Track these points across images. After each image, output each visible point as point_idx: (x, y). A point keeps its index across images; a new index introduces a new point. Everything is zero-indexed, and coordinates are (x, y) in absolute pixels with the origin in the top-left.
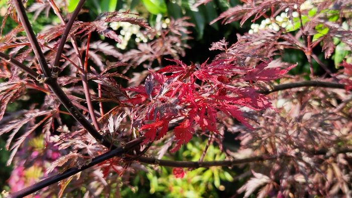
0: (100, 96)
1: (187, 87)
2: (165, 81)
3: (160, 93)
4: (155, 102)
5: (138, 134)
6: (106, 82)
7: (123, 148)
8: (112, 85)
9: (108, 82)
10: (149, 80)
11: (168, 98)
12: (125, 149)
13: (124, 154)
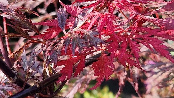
0: (5, 32)
1: (106, 18)
2: (78, 12)
3: (75, 26)
4: (71, 36)
5: (51, 72)
6: (13, 16)
7: (38, 86)
8: (20, 19)
9: (15, 16)
10: (61, 13)
11: (85, 31)
12: (40, 87)
13: (38, 93)
